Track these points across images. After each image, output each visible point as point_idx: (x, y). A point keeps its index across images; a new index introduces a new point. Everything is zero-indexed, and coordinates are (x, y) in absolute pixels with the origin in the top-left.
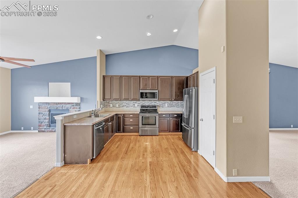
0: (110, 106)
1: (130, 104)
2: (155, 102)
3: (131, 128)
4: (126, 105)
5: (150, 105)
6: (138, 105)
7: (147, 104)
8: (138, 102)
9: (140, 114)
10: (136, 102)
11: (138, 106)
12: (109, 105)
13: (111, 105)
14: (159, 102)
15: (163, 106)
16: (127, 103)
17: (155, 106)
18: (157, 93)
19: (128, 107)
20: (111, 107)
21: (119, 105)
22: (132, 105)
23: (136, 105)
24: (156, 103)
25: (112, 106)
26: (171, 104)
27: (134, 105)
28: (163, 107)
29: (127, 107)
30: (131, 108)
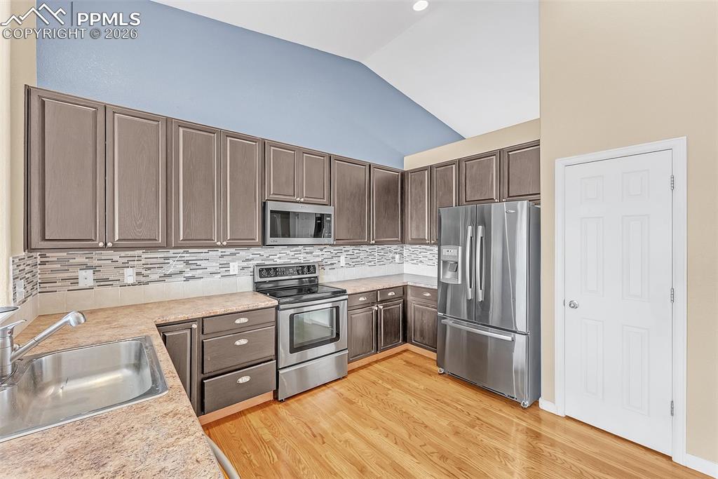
0: (75, 280)
1: (203, 264)
2: (309, 249)
3: (241, 380)
4: (181, 272)
5: (293, 262)
6: (245, 264)
7: (279, 261)
8: (243, 253)
9: (281, 307)
10: (234, 254)
11: (243, 268)
12: (65, 275)
13: (86, 278)
14: (322, 250)
15: (332, 264)
16: (187, 262)
17: (310, 268)
18: (329, 216)
19: (193, 278)
20: (81, 285)
21: (138, 274)
22: (213, 266)
23: (234, 267)
24: (311, 253)
25: (91, 283)
26: (356, 256)
27: (226, 265)
28: (333, 267)
29: (188, 279)
30: (209, 279)
